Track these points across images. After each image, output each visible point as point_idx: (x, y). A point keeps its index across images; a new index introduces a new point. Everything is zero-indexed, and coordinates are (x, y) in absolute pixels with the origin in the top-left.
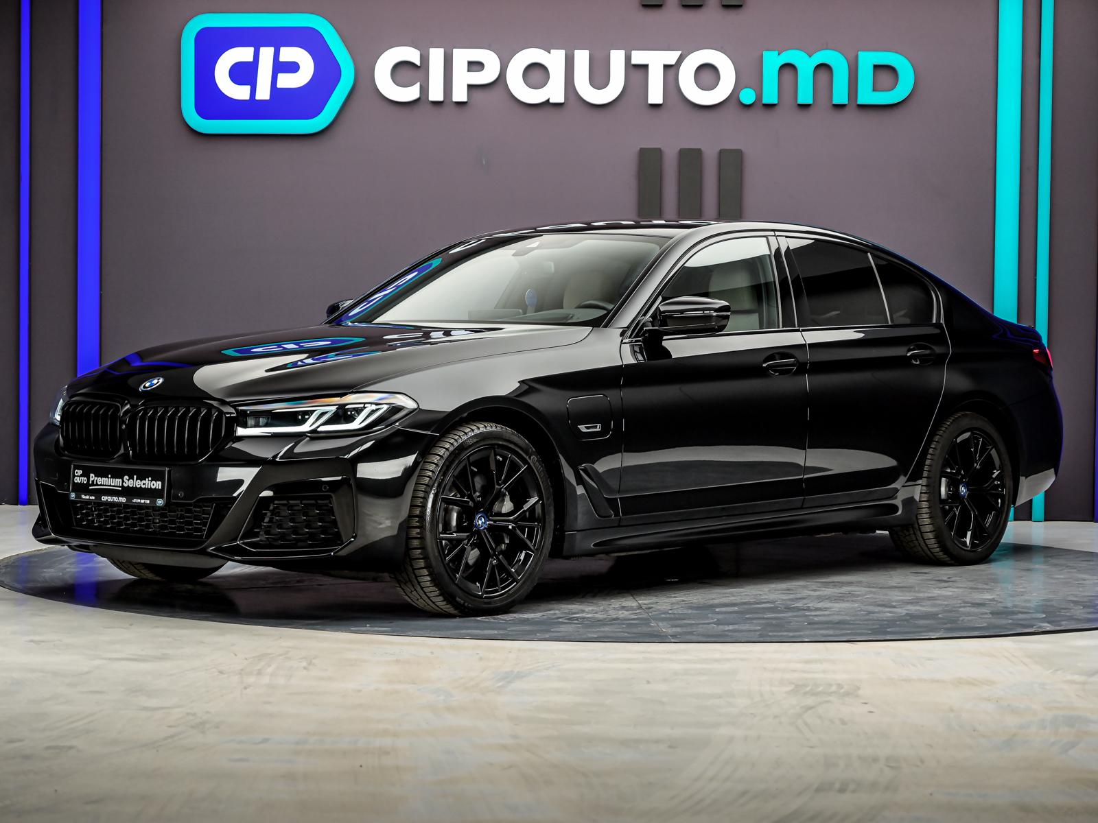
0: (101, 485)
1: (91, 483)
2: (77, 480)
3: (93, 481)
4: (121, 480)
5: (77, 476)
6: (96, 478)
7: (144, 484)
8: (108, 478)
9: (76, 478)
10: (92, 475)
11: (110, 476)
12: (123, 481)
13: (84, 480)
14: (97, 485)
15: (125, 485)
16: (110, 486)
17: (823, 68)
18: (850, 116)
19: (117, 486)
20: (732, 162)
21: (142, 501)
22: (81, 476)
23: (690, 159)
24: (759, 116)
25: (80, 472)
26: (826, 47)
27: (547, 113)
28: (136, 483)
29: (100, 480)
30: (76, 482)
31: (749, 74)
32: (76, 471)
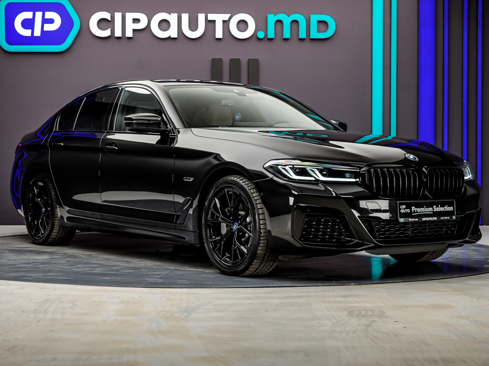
0: (420, 212)
1: (413, 211)
2: (402, 211)
3: (414, 211)
4: (432, 208)
5: (402, 209)
6: (416, 209)
7: (444, 209)
8: (424, 208)
9: (401, 210)
10: (413, 207)
11: (425, 207)
12: (433, 209)
13: (408, 211)
14: (417, 212)
15: (435, 211)
16: (426, 212)
17: (295, 22)
18: (307, 44)
19: (430, 212)
20: (254, 65)
21: (446, 218)
22: (405, 208)
23: (235, 63)
24: (267, 44)
25: (404, 207)
26: (296, 12)
27: (170, 42)
28: (440, 209)
29: (419, 210)
30: (401, 212)
31: (261, 25)
32: (402, 206)
